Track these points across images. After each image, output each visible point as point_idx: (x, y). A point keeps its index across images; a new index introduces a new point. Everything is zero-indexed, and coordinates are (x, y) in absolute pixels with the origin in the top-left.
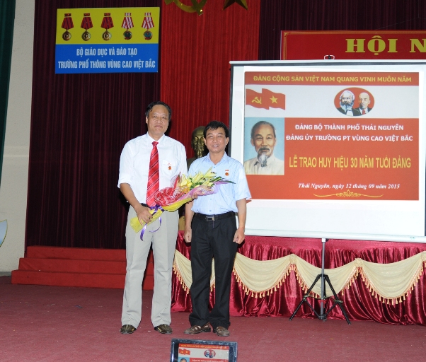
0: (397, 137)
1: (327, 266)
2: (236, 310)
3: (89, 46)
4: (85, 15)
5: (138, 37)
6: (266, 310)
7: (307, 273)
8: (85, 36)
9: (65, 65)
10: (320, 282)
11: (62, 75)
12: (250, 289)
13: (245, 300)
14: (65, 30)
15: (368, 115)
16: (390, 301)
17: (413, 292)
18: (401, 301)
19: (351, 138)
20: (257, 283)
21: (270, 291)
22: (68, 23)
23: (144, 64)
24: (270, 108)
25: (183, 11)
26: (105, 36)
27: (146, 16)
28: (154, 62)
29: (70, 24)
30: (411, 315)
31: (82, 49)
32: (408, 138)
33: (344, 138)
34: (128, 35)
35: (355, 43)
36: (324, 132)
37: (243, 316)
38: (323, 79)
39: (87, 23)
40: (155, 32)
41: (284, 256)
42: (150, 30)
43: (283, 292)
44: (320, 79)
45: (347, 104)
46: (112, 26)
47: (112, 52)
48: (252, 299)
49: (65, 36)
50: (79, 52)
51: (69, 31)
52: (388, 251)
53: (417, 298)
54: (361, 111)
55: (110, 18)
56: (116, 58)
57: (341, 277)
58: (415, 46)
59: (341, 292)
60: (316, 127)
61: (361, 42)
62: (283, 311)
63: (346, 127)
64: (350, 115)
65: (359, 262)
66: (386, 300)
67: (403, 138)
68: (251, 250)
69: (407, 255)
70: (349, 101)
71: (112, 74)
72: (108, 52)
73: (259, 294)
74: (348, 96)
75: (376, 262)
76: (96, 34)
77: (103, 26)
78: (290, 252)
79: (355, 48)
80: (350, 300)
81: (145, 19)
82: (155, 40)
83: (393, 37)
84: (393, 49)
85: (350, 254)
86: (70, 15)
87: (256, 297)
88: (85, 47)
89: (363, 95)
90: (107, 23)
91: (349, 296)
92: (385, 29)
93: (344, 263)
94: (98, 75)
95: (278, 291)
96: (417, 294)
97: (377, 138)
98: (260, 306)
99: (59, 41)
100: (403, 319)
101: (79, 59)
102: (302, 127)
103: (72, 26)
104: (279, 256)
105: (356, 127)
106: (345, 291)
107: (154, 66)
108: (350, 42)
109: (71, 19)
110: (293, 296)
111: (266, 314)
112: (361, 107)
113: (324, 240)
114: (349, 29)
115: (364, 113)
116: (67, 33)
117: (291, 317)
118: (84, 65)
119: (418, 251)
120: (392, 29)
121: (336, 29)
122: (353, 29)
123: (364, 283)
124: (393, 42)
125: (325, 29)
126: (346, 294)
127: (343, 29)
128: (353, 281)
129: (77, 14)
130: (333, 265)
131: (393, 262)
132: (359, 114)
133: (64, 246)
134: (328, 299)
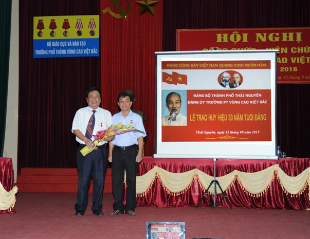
0: (258, 101)
1: (217, 175)
2: (162, 203)
3: (54, 40)
4: (52, 20)
5: (86, 34)
6: (180, 203)
7: (205, 180)
8: (52, 34)
9: (40, 52)
10: (213, 185)
11: (38, 59)
12: (171, 191)
13: (168, 197)
14: (39, 30)
15: (239, 88)
16: (256, 195)
17: (269, 189)
18: (262, 195)
19: (228, 102)
20: (175, 187)
21: (183, 191)
22: (41, 26)
23: (90, 51)
24: (178, 84)
25: (114, 18)
26: (65, 34)
27: (91, 21)
28: (97, 50)
29: (42, 27)
30: (267, 203)
31: (50, 42)
32: (264, 102)
33: (224, 102)
34: (79, 33)
35: (222, 36)
36: (212, 99)
37: (167, 207)
38: (211, 65)
39: (53, 26)
40: (97, 31)
41: (191, 170)
42: (93, 29)
43: (190, 192)
44: (208, 65)
45: (226, 81)
46: (69, 27)
47: (70, 44)
48: (172, 197)
49: (39, 34)
50: (49, 44)
51: (41, 31)
52: (253, 165)
53: (271, 193)
54: (235, 85)
55: (68, 22)
56: (72, 48)
57: (226, 182)
58: (259, 38)
59: (226, 191)
60: (206, 96)
61: (226, 35)
62: (191, 203)
63: (225, 96)
64: (228, 88)
65: (236, 172)
66: (253, 194)
67: (261, 102)
68: (170, 167)
69: (265, 167)
70: (227, 79)
71: (70, 58)
72: (67, 44)
73: (176, 193)
74: (227, 76)
75: (246, 172)
76: (59, 32)
77: (63, 27)
78: (194, 168)
79: (222, 40)
80: (231, 195)
81: (90, 22)
82: (97, 36)
83: (245, 32)
84: (245, 40)
85: (230, 167)
86: (42, 20)
87: (174, 195)
88: (52, 41)
89: (236, 75)
90: (66, 25)
91: (230, 193)
92: (240, 28)
93: (227, 173)
94: (61, 58)
95: (187, 192)
96: (271, 190)
97: (245, 102)
98: (177, 201)
99: (36, 37)
100: (263, 206)
101: (48, 48)
102: (198, 96)
103: (44, 28)
104: (188, 170)
105: (232, 95)
106: (228, 190)
107: (97, 53)
108: (219, 36)
109: (42, 23)
110: (197, 194)
111: (181, 205)
112: (235, 82)
113: (215, 160)
114: (218, 28)
115: (236, 86)
116: (40, 32)
117: (197, 207)
118: (52, 52)
119: (271, 165)
120: (245, 27)
121: (210, 28)
122: (220, 28)
123: (239, 185)
124: (245, 36)
125: (203, 28)
126: (228, 192)
127: (214, 28)
128: (233, 184)
129: (47, 20)
130: (220, 175)
131: (256, 171)
132: (234, 87)
133: (43, 167)
134: (218, 195)
